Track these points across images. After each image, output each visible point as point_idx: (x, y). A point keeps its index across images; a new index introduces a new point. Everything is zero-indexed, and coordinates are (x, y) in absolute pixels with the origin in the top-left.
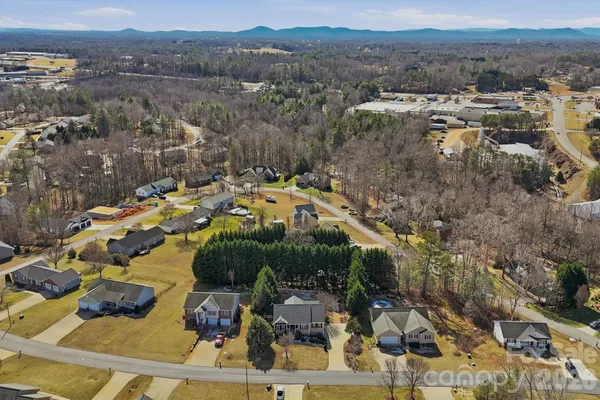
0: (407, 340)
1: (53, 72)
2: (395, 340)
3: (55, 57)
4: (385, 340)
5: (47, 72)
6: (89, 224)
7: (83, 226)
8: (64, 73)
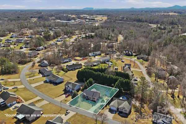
0: (119, 110)
1: (100, 21)
2: (115, 109)
3: (103, 16)
4: (112, 108)
5: (99, 21)
6: (71, 61)
7: (69, 61)
8: (103, 21)
